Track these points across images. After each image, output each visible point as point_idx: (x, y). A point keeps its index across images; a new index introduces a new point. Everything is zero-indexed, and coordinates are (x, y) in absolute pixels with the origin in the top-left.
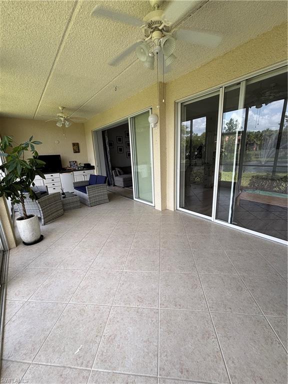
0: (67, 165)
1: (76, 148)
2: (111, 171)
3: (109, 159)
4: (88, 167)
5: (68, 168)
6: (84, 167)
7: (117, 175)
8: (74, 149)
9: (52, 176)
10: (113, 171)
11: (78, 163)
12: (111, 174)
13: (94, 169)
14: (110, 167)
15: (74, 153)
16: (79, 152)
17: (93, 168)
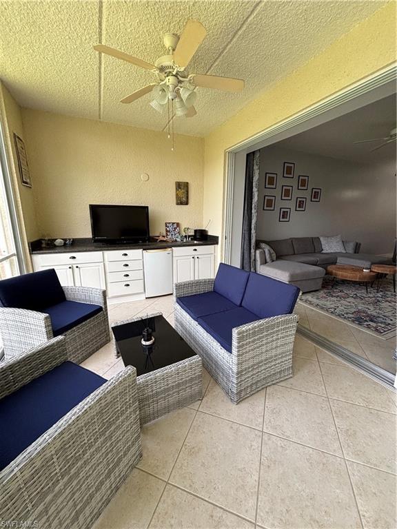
0: (158, 230)
1: (183, 194)
2: (253, 251)
3: (254, 221)
4: (203, 238)
5: (161, 238)
6: (194, 238)
7: (264, 262)
8: (177, 195)
10: (258, 252)
11: (183, 227)
12: (253, 258)
13: (217, 243)
14: (253, 241)
15: (177, 204)
16: (187, 204)
17: (213, 240)
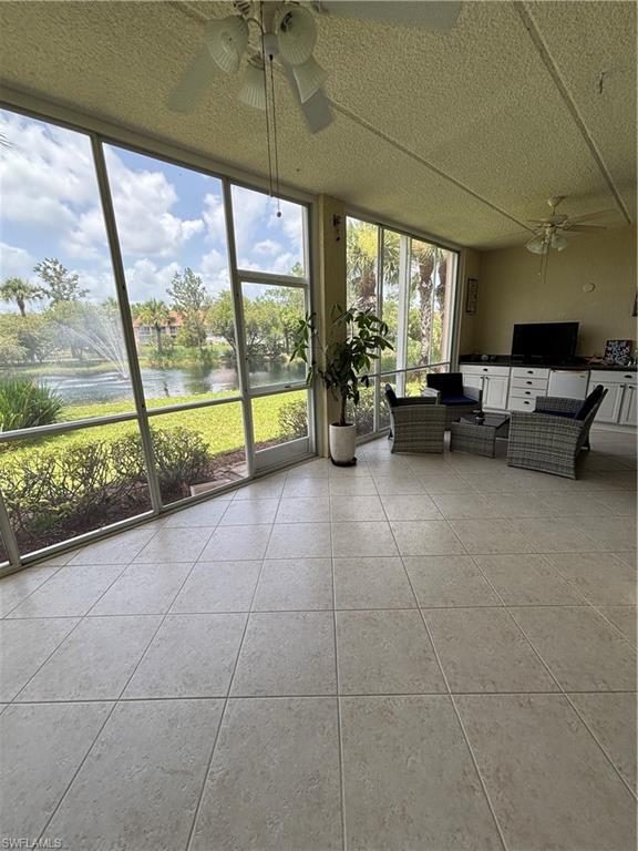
9: (531, 372)
15: (636, 315)
